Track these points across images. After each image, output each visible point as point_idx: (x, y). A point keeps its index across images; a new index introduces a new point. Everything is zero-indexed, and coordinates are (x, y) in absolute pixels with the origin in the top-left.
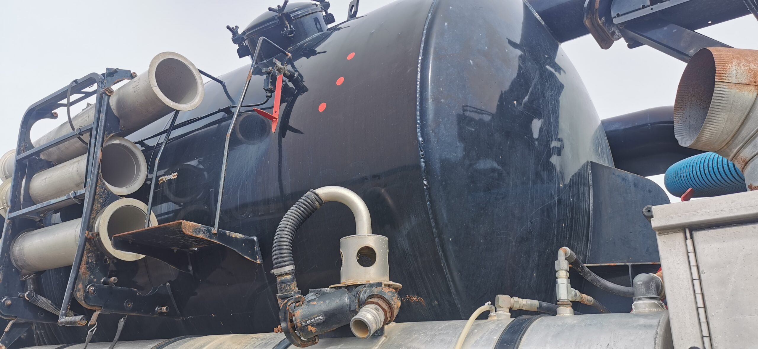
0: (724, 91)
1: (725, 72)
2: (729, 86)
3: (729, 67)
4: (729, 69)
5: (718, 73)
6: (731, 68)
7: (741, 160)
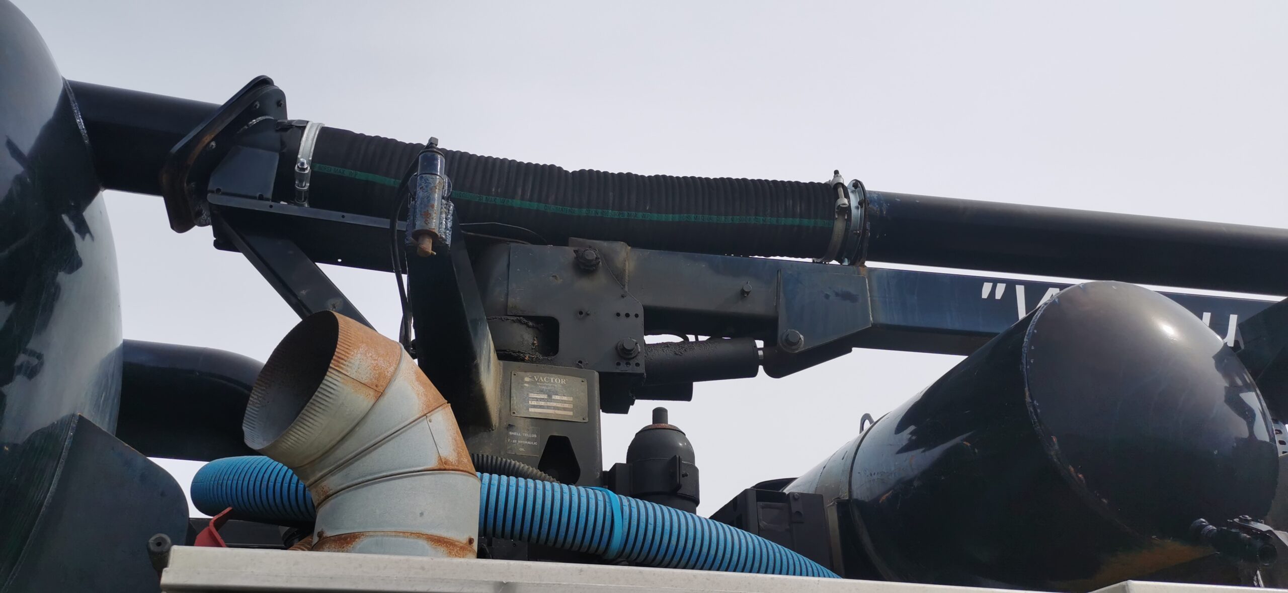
0: (335, 385)
1: (346, 358)
2: (344, 379)
3: (353, 353)
4: (352, 355)
5: (336, 356)
6: (355, 355)
7: (322, 491)
